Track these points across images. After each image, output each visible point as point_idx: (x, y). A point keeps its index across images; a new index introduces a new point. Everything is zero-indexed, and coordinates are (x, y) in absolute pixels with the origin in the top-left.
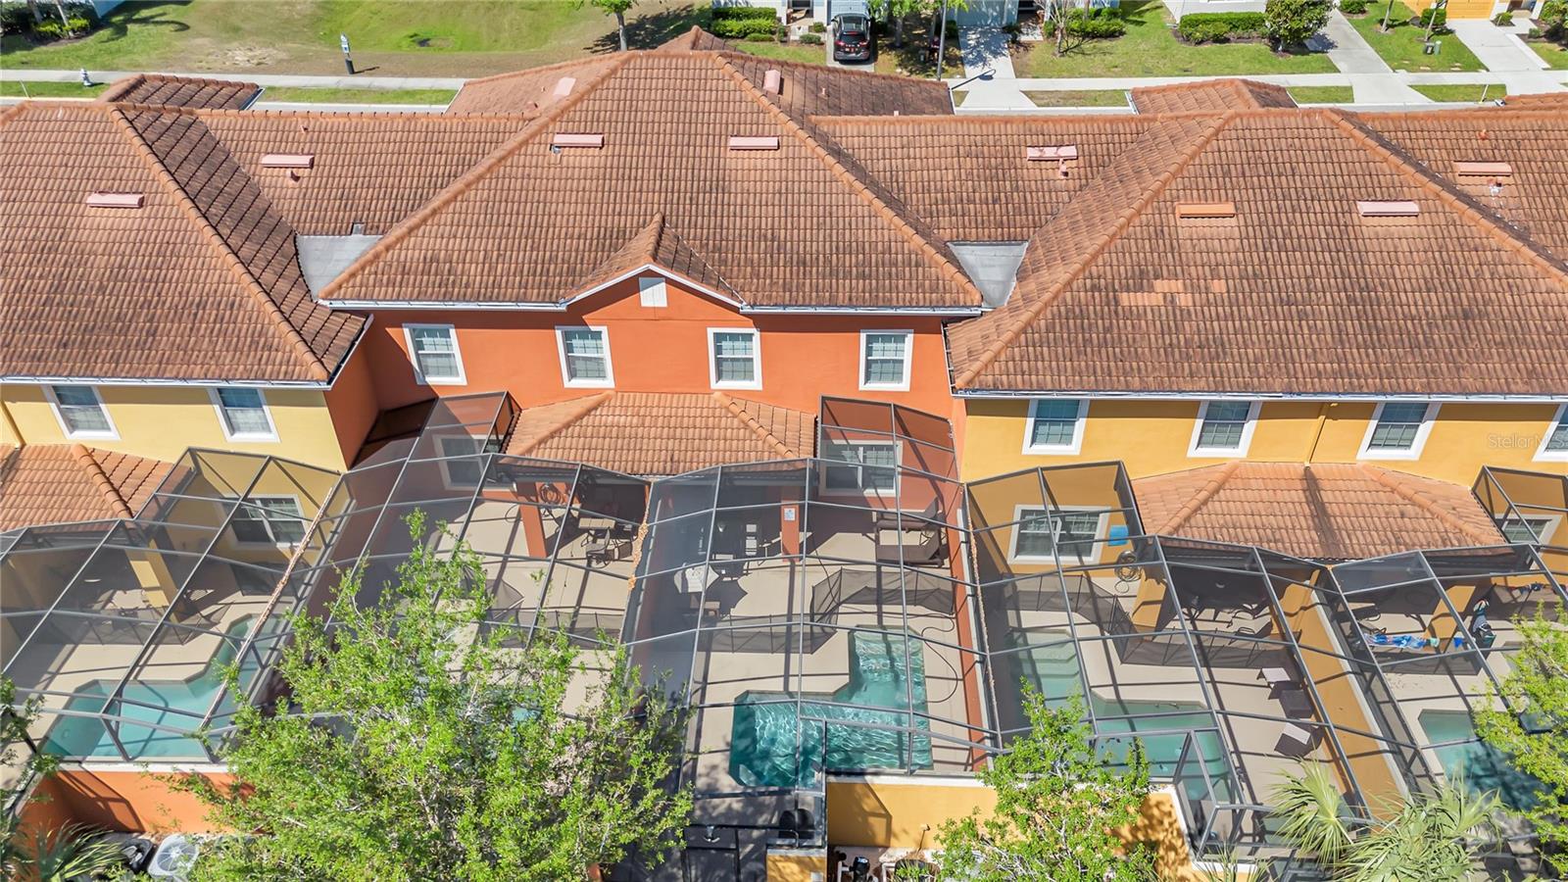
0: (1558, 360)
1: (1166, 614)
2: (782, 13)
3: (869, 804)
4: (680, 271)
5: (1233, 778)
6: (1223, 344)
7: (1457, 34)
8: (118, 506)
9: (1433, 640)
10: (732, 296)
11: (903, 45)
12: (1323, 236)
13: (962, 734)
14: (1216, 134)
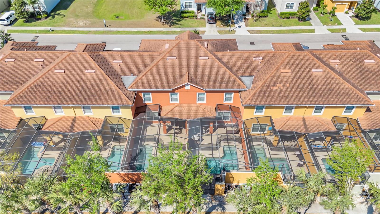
0: (346, 98)
1: (279, 142)
2: (196, 11)
3: (230, 176)
4: (193, 83)
5: (290, 170)
6: (289, 96)
7: (337, 16)
8: (95, 127)
9: (324, 146)
10: (202, 88)
11: (222, 19)
12: (306, 76)
13: (244, 164)
14: (288, 56)
